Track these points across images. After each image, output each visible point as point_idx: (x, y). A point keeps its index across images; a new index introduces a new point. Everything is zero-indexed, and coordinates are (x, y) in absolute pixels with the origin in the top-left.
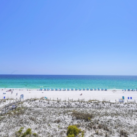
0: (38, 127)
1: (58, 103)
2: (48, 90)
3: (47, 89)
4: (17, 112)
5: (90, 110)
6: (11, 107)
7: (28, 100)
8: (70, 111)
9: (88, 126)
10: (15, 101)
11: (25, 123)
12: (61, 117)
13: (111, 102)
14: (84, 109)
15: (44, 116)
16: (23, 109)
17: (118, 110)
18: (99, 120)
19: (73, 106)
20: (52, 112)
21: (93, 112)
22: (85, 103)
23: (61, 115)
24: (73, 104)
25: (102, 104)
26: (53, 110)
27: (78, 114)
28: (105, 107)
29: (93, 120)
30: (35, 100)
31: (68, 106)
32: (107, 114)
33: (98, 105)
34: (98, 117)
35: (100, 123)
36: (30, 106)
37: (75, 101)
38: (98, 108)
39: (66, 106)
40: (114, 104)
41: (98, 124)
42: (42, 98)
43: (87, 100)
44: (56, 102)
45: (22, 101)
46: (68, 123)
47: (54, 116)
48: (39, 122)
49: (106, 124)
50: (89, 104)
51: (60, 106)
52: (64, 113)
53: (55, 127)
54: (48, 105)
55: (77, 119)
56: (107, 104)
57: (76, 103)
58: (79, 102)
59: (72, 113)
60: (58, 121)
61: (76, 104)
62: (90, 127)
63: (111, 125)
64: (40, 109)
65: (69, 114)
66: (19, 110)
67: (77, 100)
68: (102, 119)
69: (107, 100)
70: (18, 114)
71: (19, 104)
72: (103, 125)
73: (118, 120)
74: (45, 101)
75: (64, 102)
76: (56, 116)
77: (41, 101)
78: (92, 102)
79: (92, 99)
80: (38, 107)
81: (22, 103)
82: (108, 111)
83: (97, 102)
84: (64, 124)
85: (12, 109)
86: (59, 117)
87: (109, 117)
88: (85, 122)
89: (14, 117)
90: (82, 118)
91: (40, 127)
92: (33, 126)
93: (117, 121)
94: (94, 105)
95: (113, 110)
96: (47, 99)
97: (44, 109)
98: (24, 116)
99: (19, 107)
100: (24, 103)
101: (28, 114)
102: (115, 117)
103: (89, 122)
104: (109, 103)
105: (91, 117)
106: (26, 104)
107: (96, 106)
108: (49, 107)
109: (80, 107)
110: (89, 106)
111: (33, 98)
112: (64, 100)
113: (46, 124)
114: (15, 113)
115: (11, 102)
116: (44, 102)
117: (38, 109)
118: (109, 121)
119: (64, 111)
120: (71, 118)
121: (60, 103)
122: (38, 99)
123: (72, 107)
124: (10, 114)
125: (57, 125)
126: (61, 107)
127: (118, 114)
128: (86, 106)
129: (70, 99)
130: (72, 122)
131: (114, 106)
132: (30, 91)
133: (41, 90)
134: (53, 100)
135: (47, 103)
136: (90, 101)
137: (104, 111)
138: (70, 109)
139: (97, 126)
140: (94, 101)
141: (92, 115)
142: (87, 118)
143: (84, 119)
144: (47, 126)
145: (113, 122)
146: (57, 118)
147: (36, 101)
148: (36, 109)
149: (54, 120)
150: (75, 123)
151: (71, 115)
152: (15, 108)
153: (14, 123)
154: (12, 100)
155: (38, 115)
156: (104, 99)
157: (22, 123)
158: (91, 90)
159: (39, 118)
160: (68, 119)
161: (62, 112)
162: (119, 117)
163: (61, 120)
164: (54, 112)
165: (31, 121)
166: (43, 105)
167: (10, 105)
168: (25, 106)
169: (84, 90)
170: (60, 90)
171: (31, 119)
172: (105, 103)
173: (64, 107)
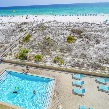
0: (53, 36)
1: (63, 24)
2: (58, 16)
3: (57, 15)
4: (42, 29)
5: (82, 29)
6: (39, 26)
7: (47, 22)
8: (70, 29)
9: (79, 37)
10: (40, 23)
11: (47, 34)
12: (65, 32)
13: (97, 23)
14: (78, 28)
15: (55, 31)
16: (45, 27)
17: (99, 29)
18: (86, 34)
20: (60, 29)
21: (83, 29)
22: (79, 24)
23: (65, 31)
24: (72, 25)
25: (90, 25)
26: (60, 28)
27: (74, 30)
28: (92, 27)
29: (82, 34)
30: (50, 22)
31: (69, 26)
32: (91, 31)
33: (88, 25)
34: (86, 32)
35: (86, 35)
36: (48, 26)
37: (74, 23)
38: (87, 27)
39: (68, 26)
40: (98, 25)
41: (84, 36)
42: (54, 21)
43: (81, 22)
44: (62, 23)
45: (43, 23)
46: (68, 35)
47: (61, 31)
48: (53, 34)
49: (90, 36)
50: (82, 24)
51: (64, 26)
52: (66, 30)
53: (61, 37)
54: (58, 25)
55: (73, 33)
56: (94, 25)
57: (74, 24)
58: (76, 24)
59: (71, 30)
60: (63, 34)
61: (74, 25)
62: (80, 37)
63: (92, 37)
64: (53, 27)
65: (69, 30)
66: (43, 28)
67: (75, 22)
68: (88, 33)
69: (94, 23)
70: (43, 30)
71: (42, 24)
72: (88, 37)
73: (98, 34)
74: (56, 23)
75: (67, 24)
76: (62, 31)
77: (54, 23)
78: (84, 23)
79: (84, 22)
80: (52, 26)
81: (44, 24)
82: (93, 29)
83: (87, 23)
84: (66, 35)
85: (40, 27)
86: (64, 32)
87: (92, 32)
88: (78, 34)
89: (41, 31)
90: (76, 33)
91: (54, 36)
92: (51, 36)
93: (96, 35)
94: (85, 25)
95: (96, 29)
96: (57, 22)
97: (56, 27)
98: (46, 31)
99: (43, 26)
100: (45, 24)
101: (47, 30)
102: (96, 32)
103: (80, 35)
104: (95, 24)
105: (82, 32)
106: (46, 25)
107: (86, 26)
108: (58, 26)
109: (76, 26)
110: (81, 26)
111: (49, 21)
112: (67, 22)
113: (57, 35)
114: (41, 29)
115: (38, 24)
116: (55, 24)
117: (52, 27)
118: (91, 35)
119: (66, 28)
120: (70, 33)
121: (64, 24)
122: (52, 22)
123: (71, 27)
124: (39, 29)
125: (62, 35)
126: (65, 27)
127: (99, 31)
128: (80, 26)
129: (70, 21)
130: (70, 35)
131: (98, 26)
132: (47, 17)
133: (53, 16)
134: (61, 23)
135: (57, 24)
136: (83, 23)
137: (91, 29)
138: (70, 28)
139: (84, 37)
140: (86, 23)
141: (82, 31)
142: (79, 32)
143: (77, 33)
144: (57, 36)
145: (94, 35)
146: (62, 32)
147: (51, 23)
148: (51, 27)
149: (61, 33)
150: (72, 35)
151: (70, 31)
152: (41, 27)
153: (42, 34)
154: (39, 22)
155: (53, 30)
156: (93, 22)
157: (45, 34)
158: (85, 15)
159: (53, 32)
160: (68, 33)
161: (65, 29)
162: (99, 33)
163: (65, 33)
164: (61, 29)
165: (49, 33)
166: (55, 25)
167: (38, 25)
168: (45, 25)
169: (81, 15)
170: (65, 16)
171: (49, 32)
172: (92, 24)
173: (67, 26)
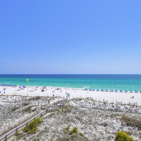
0: (84, 127)
1: (104, 105)
2: (94, 90)
3: (92, 90)
4: (64, 110)
6: (59, 104)
7: (74, 99)
8: (118, 115)
10: (62, 99)
11: (72, 121)
12: (109, 120)
14: (136, 114)
15: (89, 117)
16: (69, 108)
19: (122, 110)
20: (98, 113)
22: (138, 108)
23: (108, 118)
24: (122, 108)
26: (99, 112)
27: (129, 120)
30: (80, 99)
31: (116, 109)
36: (76, 105)
37: (125, 104)
39: (113, 109)
42: (87, 99)
44: (102, 104)
45: (68, 99)
46: (117, 129)
47: (100, 118)
48: (85, 122)
51: (107, 108)
52: (112, 116)
53: (102, 130)
54: (94, 106)
55: (128, 125)
57: (126, 106)
58: (130, 106)
59: (121, 117)
60: (105, 125)
61: (126, 108)
64: (85, 109)
65: (118, 119)
66: (66, 108)
67: (127, 103)
70: (65, 112)
71: (66, 102)
74: (90, 101)
75: (111, 105)
76: (103, 119)
77: (86, 101)
80: (83, 107)
81: (69, 101)
84: (111, 129)
85: (60, 106)
86: (106, 120)
88: (139, 130)
89: (62, 114)
90: (134, 125)
91: (85, 128)
92: (79, 126)
96: (92, 100)
97: (90, 109)
98: (71, 114)
99: (66, 106)
100: (70, 102)
101: (74, 113)
106: (72, 103)
108: (94, 108)
109: (131, 112)
111: (79, 97)
112: (112, 102)
113: (92, 126)
114: (62, 110)
115: (59, 100)
116: (89, 103)
117: (84, 109)
119: (111, 114)
120: (120, 124)
121: (107, 105)
122: (83, 99)
123: (120, 111)
124: (58, 111)
125: (104, 128)
126: (108, 110)
129: (118, 101)
130: (121, 128)
132: (75, 91)
133: (86, 90)
134: (99, 102)
135: (93, 104)
138: (118, 113)
143: (137, 126)
144: (93, 128)
146: (104, 121)
147: (82, 101)
148: (81, 109)
149: (100, 123)
150: (126, 129)
151: (120, 120)
152: (63, 106)
153: (62, 119)
154: (60, 99)
155: (84, 115)
157: (69, 121)
159: (85, 118)
160: (117, 124)
161: (109, 115)
163: (109, 124)
164: (101, 114)
165: (77, 121)
166: (88, 105)
167: (59, 102)
168: (71, 105)
170: (107, 91)
171: (77, 118)
173: (112, 110)
